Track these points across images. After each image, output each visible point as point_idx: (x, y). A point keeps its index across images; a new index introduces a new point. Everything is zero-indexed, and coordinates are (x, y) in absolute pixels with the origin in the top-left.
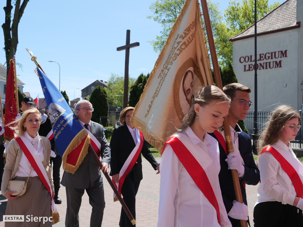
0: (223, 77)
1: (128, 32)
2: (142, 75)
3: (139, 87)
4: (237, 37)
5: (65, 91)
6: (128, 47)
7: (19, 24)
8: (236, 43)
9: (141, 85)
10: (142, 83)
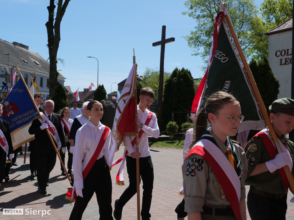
0: (258, 70)
1: (164, 28)
2: (176, 69)
3: (174, 81)
4: (273, 31)
5: (103, 85)
6: (163, 42)
7: (61, 22)
8: (272, 37)
9: (175, 79)
10: (176, 77)
